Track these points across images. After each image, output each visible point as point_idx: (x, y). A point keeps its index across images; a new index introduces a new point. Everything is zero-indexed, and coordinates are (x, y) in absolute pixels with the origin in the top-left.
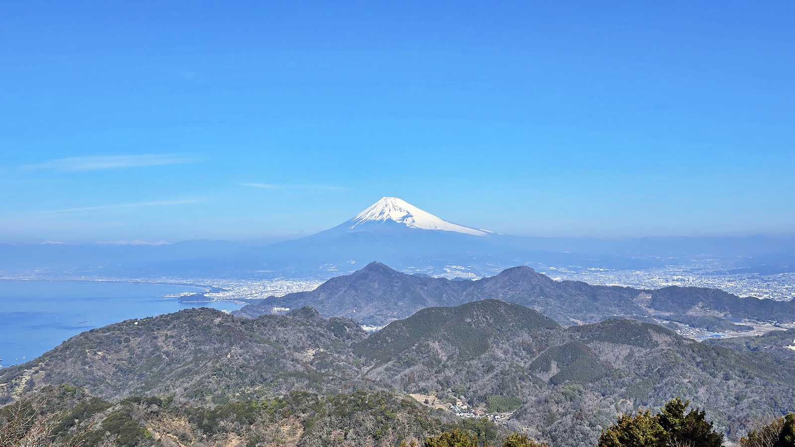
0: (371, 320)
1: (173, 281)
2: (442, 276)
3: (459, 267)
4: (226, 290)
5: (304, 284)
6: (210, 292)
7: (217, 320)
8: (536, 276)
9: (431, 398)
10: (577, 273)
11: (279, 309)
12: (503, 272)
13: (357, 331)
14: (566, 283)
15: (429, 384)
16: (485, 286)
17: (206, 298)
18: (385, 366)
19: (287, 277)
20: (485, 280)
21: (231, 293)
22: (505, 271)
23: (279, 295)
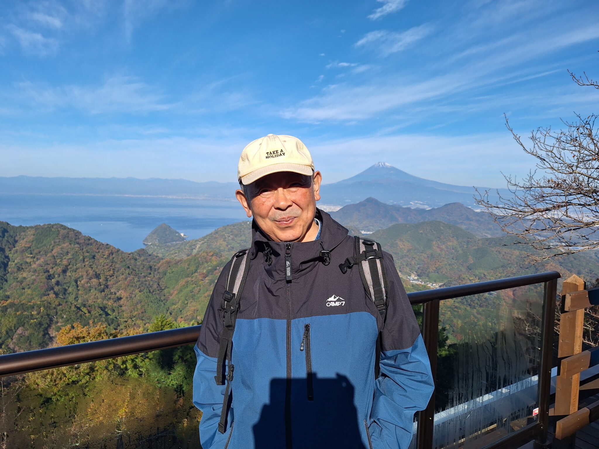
0: (367, 228)
2: (409, 206)
8: (465, 209)
14: (482, 213)
16: (433, 213)
20: (433, 209)
22: (446, 205)
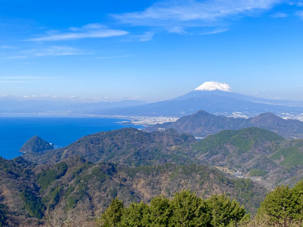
0: (199, 135)
1: (119, 117)
2: (231, 116)
3: (239, 113)
4: (140, 121)
5: (171, 119)
6: (134, 121)
7: (136, 133)
8: (275, 117)
9: (225, 169)
10: (295, 116)
11: (161, 129)
12: (260, 115)
13: (193, 139)
14: (289, 120)
15: (224, 162)
16: (251, 121)
17: (132, 124)
18: (205, 154)
19: (164, 115)
20: (251, 118)
21: (142, 122)
22: (261, 115)
23: (160, 123)
